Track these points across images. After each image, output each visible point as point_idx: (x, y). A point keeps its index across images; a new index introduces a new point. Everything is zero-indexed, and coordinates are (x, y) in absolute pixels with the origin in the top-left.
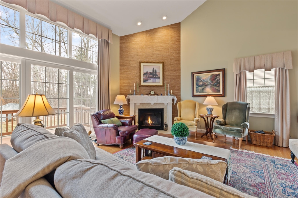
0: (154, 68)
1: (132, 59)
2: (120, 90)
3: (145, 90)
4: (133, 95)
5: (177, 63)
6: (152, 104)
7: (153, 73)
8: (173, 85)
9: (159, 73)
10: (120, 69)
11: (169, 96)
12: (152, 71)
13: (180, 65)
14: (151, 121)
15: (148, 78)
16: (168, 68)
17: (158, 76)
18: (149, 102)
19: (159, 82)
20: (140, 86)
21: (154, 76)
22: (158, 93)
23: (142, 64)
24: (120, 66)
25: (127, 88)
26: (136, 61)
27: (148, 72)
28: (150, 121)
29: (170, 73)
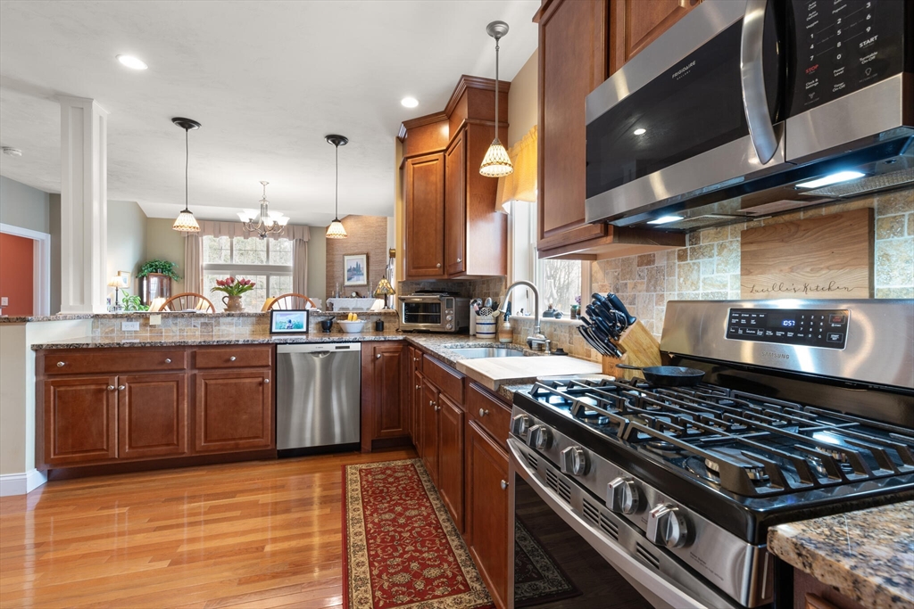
0: (357, 262)
2: (325, 292)
5: (382, 253)
9: (363, 268)
10: (327, 267)
12: (355, 266)
15: (352, 275)
16: (373, 260)
17: (362, 272)
19: (362, 280)
20: (344, 286)
21: (358, 273)
23: (346, 258)
24: (327, 262)
26: (341, 254)
27: (352, 267)
29: (375, 268)
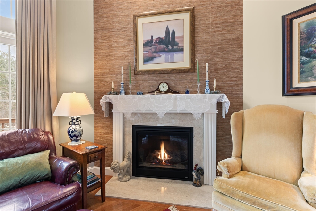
0: (168, 27)
1: (118, 13)
2: (95, 83)
3: (147, 83)
4: (118, 93)
5: (231, 6)
6: (161, 115)
7: (165, 39)
8: (219, 66)
9: (183, 37)
10: (95, 38)
11: (208, 95)
12: (163, 36)
13: (242, 9)
14: (166, 154)
15: (155, 52)
16: (207, 22)
17: (180, 45)
18: (154, 110)
20: (137, 73)
21: (170, 47)
22: (180, 88)
23: (140, 21)
24: (95, 30)
25: (107, 80)
26: (128, 15)
27: (155, 37)
28: (163, 155)
29: (212, 36)
